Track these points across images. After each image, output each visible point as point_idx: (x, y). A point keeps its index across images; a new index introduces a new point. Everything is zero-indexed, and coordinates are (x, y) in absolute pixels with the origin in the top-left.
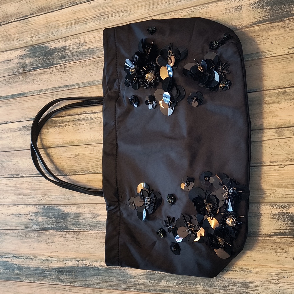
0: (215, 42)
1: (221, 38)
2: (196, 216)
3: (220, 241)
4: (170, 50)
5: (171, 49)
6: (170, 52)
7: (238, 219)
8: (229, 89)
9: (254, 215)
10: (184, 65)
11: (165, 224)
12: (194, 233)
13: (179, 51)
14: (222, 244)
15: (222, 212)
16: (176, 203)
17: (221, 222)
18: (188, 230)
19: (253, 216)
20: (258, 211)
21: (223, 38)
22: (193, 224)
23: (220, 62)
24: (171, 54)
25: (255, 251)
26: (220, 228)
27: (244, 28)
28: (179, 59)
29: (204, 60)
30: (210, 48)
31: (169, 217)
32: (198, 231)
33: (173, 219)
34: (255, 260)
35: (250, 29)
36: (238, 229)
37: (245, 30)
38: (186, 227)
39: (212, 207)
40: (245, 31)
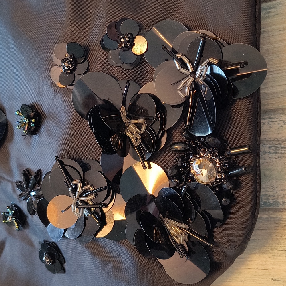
2: (99, 162)
3: (176, 231)
7: (227, 158)
9: (270, 147)
11: (19, 192)
12: (95, 213)
14: (181, 240)
15: (175, 144)
16: (43, 129)
17: (175, 172)
18: (77, 204)
19: (267, 150)
20: (280, 135)
22: (92, 186)
25: (276, 252)
26: (173, 191)
31: (27, 174)
32: (106, 206)
33: (36, 177)
34: (277, 277)
36: (230, 190)
38: (71, 195)
39: (147, 129)
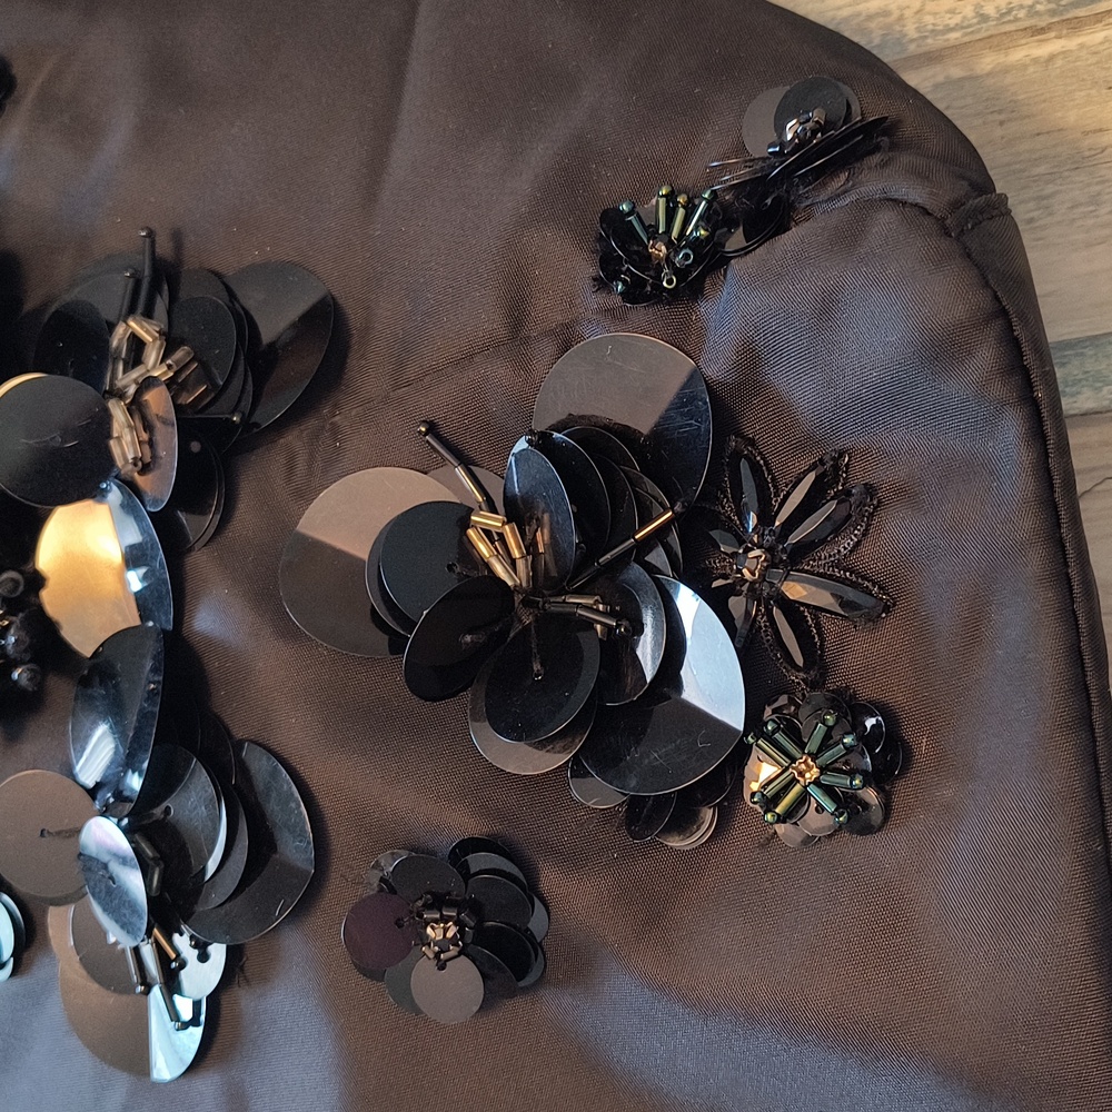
0: (671, 197)
1: (740, 149)
4: (148, 314)
5: (161, 305)
6: (137, 345)
8: (876, 816)
10: (306, 496)
13: (246, 325)
21: (760, 144)
23: (737, 455)
24: (152, 355)
27: (995, 42)
28: (247, 423)
29: (543, 443)
30: (602, 284)
35: (1071, 43)
37: (1017, 55)
40: (1006, 70)
